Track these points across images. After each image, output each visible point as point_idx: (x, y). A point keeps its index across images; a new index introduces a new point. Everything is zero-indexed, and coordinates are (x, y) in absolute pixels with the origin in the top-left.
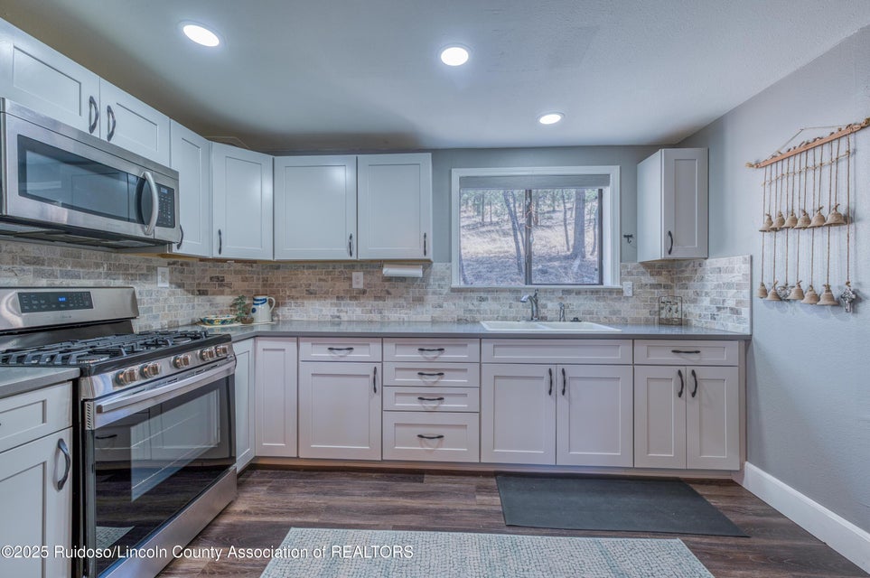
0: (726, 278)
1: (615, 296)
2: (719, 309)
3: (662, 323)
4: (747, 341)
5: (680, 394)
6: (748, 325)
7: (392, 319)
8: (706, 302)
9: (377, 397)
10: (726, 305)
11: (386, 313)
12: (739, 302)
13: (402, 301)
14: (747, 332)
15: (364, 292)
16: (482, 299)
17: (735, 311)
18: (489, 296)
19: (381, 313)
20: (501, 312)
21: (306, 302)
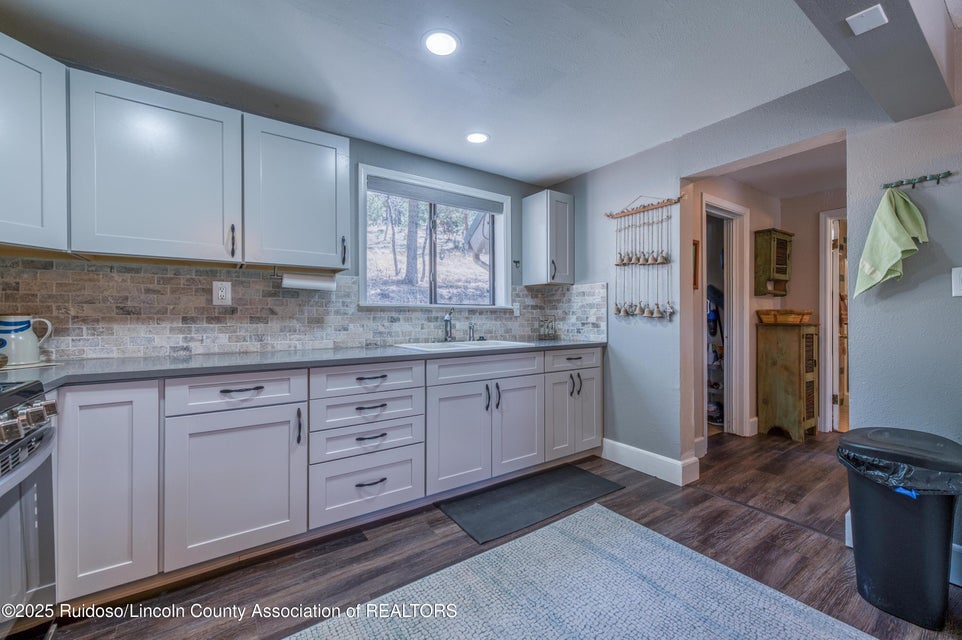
0: (589, 300)
1: (508, 316)
2: (583, 324)
3: (541, 338)
4: (604, 347)
5: (571, 394)
6: (605, 335)
7: (279, 348)
8: (573, 319)
9: (303, 448)
10: (589, 321)
11: (269, 340)
12: (598, 319)
13: (295, 324)
14: (605, 340)
15: (233, 311)
16: (393, 320)
17: (595, 325)
18: (401, 317)
19: (261, 340)
20: (413, 333)
21: (116, 327)
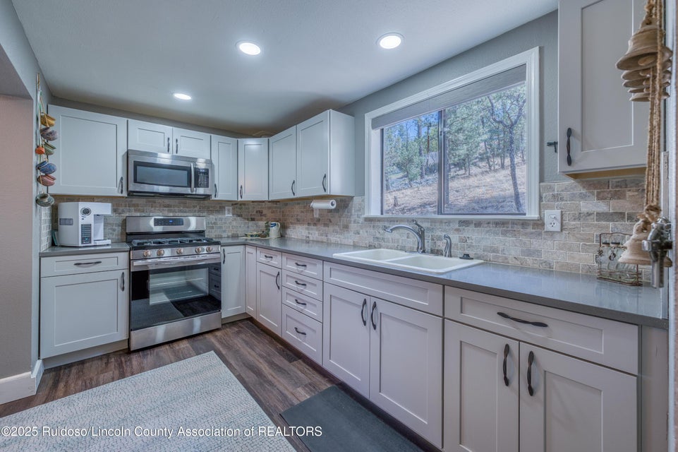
1: (530, 230)
9: (280, 293)
13: (337, 228)
15: (320, 220)
16: (385, 228)
20: (400, 241)
21: (297, 226)
